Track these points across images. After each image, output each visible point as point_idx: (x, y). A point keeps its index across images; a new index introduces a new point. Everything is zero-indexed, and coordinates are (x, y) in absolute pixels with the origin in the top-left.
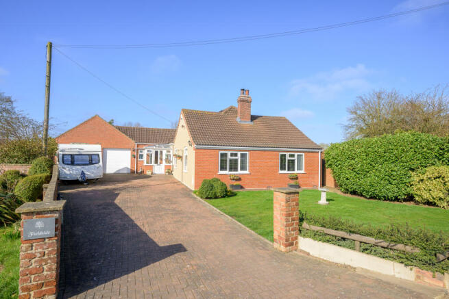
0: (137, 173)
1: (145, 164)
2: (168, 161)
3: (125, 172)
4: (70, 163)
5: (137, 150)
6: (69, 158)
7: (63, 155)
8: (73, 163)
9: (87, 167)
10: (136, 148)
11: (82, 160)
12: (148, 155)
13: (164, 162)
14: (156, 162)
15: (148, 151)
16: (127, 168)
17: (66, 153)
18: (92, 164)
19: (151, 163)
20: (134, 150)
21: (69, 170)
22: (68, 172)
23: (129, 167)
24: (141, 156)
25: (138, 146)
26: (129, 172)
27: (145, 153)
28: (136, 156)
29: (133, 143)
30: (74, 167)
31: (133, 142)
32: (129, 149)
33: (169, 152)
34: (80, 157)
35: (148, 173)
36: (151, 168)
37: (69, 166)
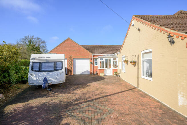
0: (94, 74)
1: (99, 68)
2: (115, 66)
3: (87, 73)
4: (38, 70)
5: (94, 59)
6: (38, 65)
7: (33, 63)
8: (40, 70)
9: (51, 73)
10: (93, 58)
11: (49, 67)
12: (100, 62)
13: (112, 67)
14: (106, 67)
15: (101, 59)
16: (88, 71)
17: (36, 61)
18: (56, 70)
19: (103, 67)
20: (91, 59)
21: (36, 77)
22: (34, 79)
23: (89, 70)
24: (96, 63)
25: (94, 56)
26: (89, 73)
27: (99, 60)
28: (93, 63)
29: (91, 55)
30: (40, 74)
31: (91, 53)
32: (88, 58)
33: (116, 59)
34: (47, 64)
35: (102, 75)
36: (103, 71)
37: (37, 73)
